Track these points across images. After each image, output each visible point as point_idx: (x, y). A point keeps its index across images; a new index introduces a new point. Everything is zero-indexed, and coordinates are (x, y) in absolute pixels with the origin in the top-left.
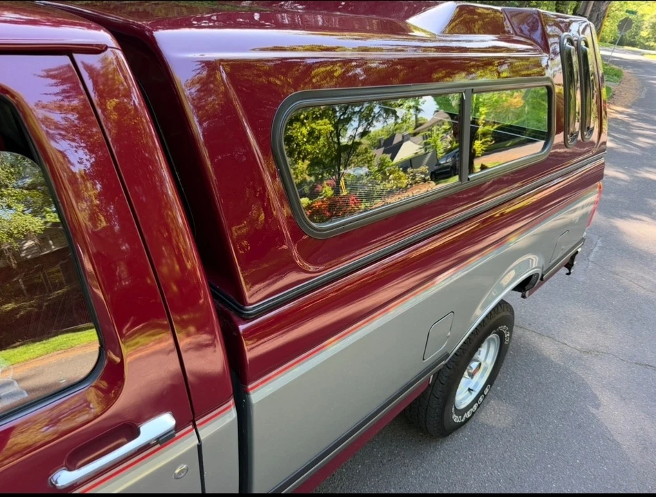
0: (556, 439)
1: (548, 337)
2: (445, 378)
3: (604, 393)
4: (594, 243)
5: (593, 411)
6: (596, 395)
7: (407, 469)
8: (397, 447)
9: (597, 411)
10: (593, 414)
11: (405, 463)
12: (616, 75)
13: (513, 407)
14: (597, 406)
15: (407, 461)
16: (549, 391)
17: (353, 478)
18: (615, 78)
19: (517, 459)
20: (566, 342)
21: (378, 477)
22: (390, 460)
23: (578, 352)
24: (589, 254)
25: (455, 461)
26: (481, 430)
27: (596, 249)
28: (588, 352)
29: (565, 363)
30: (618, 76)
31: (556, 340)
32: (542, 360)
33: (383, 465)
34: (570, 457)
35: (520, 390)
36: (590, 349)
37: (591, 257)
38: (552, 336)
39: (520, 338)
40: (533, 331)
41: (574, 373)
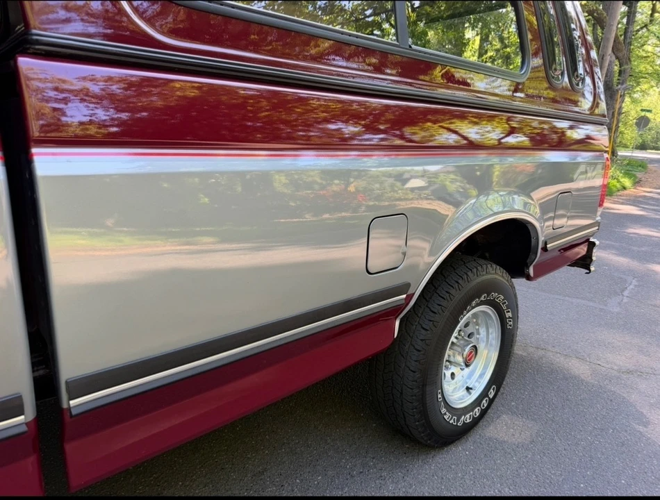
0: (591, 457)
1: (577, 358)
2: (420, 342)
3: (653, 411)
4: (629, 282)
5: (641, 428)
6: (642, 413)
7: (383, 482)
8: (373, 458)
9: (645, 429)
10: (641, 433)
11: (381, 476)
12: (640, 166)
13: (532, 422)
14: (646, 424)
15: (384, 474)
16: (579, 408)
17: (308, 489)
18: (640, 168)
19: (537, 477)
20: (599, 362)
21: (342, 491)
22: (361, 472)
23: (615, 372)
24: (623, 291)
25: (451, 476)
26: (489, 444)
27: (631, 287)
28: (629, 372)
29: (599, 382)
30: (643, 167)
31: (586, 361)
32: (569, 378)
33: (352, 476)
34: (612, 476)
35: (541, 406)
36: (631, 370)
37: (626, 293)
38: (582, 357)
39: (542, 358)
40: (557, 353)
41: (612, 391)
